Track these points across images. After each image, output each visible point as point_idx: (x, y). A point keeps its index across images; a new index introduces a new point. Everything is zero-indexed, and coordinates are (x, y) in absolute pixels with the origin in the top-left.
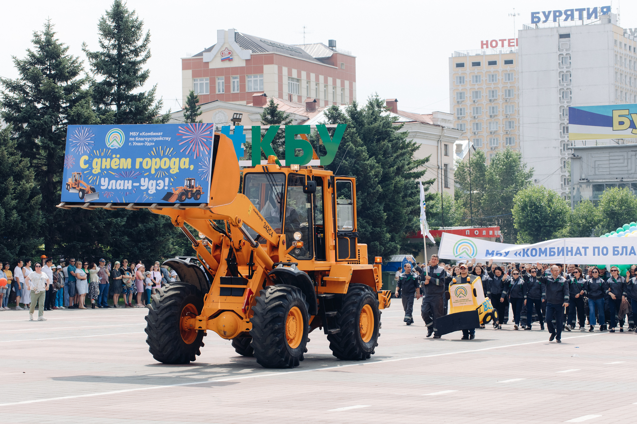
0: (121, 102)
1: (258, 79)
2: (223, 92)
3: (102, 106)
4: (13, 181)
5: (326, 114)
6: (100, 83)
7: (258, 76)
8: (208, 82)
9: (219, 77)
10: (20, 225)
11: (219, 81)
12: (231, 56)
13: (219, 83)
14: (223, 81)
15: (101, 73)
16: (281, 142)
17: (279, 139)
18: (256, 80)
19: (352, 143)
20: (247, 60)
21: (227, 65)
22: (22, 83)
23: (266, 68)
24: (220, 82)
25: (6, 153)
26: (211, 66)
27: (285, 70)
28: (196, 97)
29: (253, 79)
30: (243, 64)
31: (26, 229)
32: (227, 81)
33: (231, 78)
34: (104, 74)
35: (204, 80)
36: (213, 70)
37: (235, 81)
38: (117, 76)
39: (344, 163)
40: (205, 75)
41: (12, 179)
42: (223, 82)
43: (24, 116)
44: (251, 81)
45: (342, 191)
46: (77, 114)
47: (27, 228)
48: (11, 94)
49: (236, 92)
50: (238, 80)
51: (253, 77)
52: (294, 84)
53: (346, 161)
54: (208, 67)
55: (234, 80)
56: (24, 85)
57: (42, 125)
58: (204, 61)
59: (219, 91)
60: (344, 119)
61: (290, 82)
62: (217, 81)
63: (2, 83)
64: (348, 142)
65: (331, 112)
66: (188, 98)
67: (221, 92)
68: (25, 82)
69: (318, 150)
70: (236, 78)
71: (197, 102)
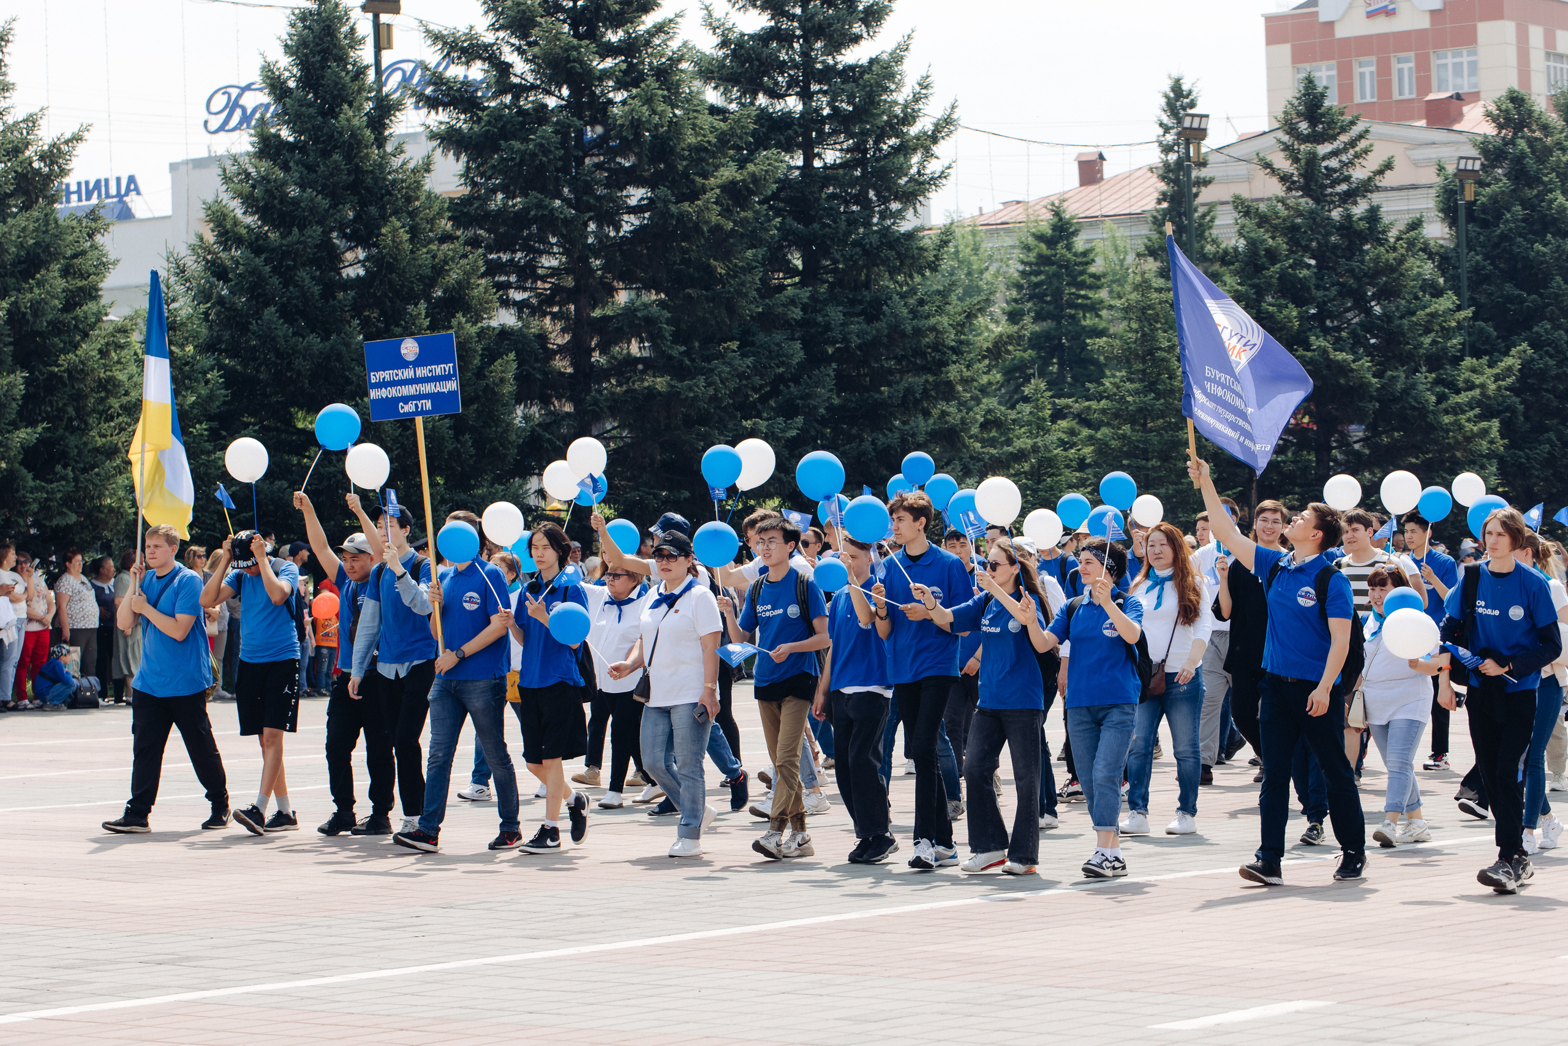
0: (814, 87)
1: (1465, 59)
2: (1372, 97)
3: (762, 100)
4: (426, 317)
5: (1488, 114)
6: (752, 37)
7: (1465, 53)
8: (1334, 73)
9: (1362, 59)
10: (450, 446)
11: (1363, 70)
12: (1392, 3)
13: (1362, 75)
14: (1373, 69)
15: (755, 6)
16: (1338, 194)
17: (1332, 186)
18: (1461, 63)
19: (1563, 193)
20: (1433, 13)
21: (1382, 26)
22: (489, 38)
23: (1486, 30)
24: (1365, 70)
25: (407, 237)
26: (1341, 32)
27: (1536, 34)
28: (1190, 93)
29: (1450, 60)
30: (1424, 23)
31: (471, 456)
32: (1384, 69)
33: (1394, 62)
34: (763, 8)
35: (1324, 68)
36: (1346, 41)
37: (1404, 67)
38: (798, 11)
39: (1538, 252)
40: (1326, 57)
41: (423, 312)
42: (1371, 73)
43: (488, 131)
44: (1445, 66)
45: (1536, 329)
46: (632, 122)
47: (472, 451)
48: (456, 72)
49: (1407, 96)
50: (1412, 65)
51: (1449, 54)
52: (1562, 69)
53: (1545, 246)
54: (1333, 35)
55: (1401, 66)
56: (494, 44)
57: (534, 155)
58: (1323, 18)
59: (1363, 96)
60: (1545, 128)
61: (1552, 64)
62: (1357, 70)
63: (429, 42)
64: (1551, 191)
65: (1504, 107)
66: (1167, 96)
67: (1368, 99)
68: (501, 34)
69: (1462, 214)
70: (1407, 60)
71: (1192, 105)
